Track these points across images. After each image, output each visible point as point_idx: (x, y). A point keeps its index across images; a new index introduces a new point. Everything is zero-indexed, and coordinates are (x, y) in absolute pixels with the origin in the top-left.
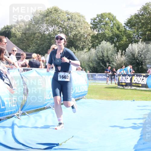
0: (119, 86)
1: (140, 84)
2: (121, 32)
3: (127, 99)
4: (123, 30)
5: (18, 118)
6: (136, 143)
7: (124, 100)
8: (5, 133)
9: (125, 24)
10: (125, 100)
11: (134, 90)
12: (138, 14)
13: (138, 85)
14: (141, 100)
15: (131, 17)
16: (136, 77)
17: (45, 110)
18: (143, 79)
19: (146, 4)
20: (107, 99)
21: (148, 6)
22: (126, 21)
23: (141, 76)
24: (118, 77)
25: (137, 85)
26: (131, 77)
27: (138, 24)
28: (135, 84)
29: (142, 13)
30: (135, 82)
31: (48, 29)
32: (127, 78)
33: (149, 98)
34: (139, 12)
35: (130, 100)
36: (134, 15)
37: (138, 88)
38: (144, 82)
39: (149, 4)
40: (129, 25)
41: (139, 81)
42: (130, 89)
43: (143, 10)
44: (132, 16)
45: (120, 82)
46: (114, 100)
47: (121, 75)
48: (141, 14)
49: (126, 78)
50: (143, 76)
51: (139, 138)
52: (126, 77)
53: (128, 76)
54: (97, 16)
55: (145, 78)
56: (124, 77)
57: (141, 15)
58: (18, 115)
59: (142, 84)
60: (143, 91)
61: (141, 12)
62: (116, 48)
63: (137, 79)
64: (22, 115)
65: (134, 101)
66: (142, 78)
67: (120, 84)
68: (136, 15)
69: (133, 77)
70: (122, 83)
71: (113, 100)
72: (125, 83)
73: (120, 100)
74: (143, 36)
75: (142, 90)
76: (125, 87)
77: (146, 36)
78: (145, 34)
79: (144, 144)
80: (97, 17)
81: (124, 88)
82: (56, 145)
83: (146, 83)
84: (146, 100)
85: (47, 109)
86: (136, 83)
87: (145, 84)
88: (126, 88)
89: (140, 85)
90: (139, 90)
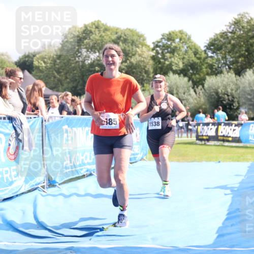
0: (197, 141)
1: (230, 137)
2: (199, 59)
3: (209, 160)
4: (203, 55)
5: (44, 191)
6: (221, 225)
7: (204, 162)
8: (24, 213)
9: (206, 46)
10: (206, 161)
11: (220, 147)
12: (226, 31)
13: (227, 139)
14: (230, 162)
15: (214, 36)
16: (224, 126)
17: (84, 179)
18: (234, 130)
19: (238, 15)
20: (179, 161)
21: (242, 18)
22: (208, 42)
23: (232, 125)
24: (196, 127)
25: (225, 138)
26: (216, 127)
27: (226, 47)
28: (222, 138)
29: (232, 29)
30: (222, 134)
31: (89, 57)
32: (211, 129)
33: (242, 157)
34: (228, 27)
35: (214, 161)
36: (221, 33)
37: (226, 144)
38: (236, 134)
39: (242, 15)
40: (212, 47)
41: (228, 133)
42: (214, 145)
43: (233, 25)
44: (216, 34)
45: (200, 134)
46: (189, 162)
47: (201, 125)
48: (230, 30)
49: (208, 129)
50: (234, 125)
51: (225, 217)
52: (208, 127)
53: (212, 125)
54: (163, 36)
55: (237, 128)
56: (205, 127)
57: (230, 33)
58: (43, 187)
59: (233, 137)
60: (234, 148)
61: (230, 27)
62: (191, 82)
63: (225, 129)
64: (49, 187)
65: (219, 162)
66: (233, 127)
67: (200, 137)
68: (224, 33)
69: (220, 126)
70: (203, 136)
71: (187, 162)
72: (207, 136)
73: (198, 162)
74: (234, 65)
75: (232, 147)
76: (206, 142)
77: (239, 64)
78: (237, 62)
79: (232, 225)
80: (162, 39)
81: (205, 144)
82: (99, 230)
83: (238, 136)
84: (238, 161)
85: (87, 176)
86: (224, 136)
87: (236, 137)
88: (208, 144)
89: (230, 139)
90: (227, 146)
